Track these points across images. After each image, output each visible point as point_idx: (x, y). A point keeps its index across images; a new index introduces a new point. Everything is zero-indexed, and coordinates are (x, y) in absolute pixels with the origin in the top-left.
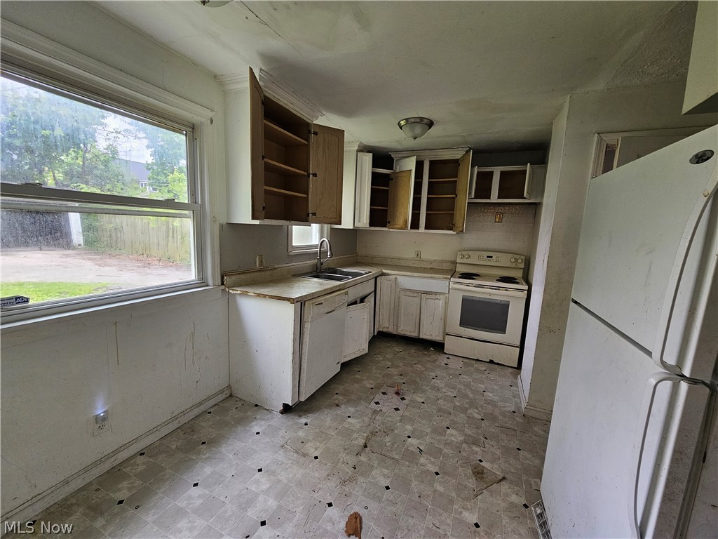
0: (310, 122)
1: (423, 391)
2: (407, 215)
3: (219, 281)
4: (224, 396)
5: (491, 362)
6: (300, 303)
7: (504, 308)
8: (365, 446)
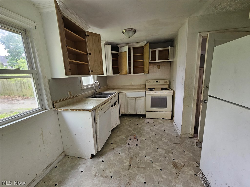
0: (85, 30)
1: (144, 135)
2: (127, 69)
3: (52, 106)
4: (62, 157)
5: (163, 119)
6: (93, 111)
7: (165, 99)
8: (130, 165)
